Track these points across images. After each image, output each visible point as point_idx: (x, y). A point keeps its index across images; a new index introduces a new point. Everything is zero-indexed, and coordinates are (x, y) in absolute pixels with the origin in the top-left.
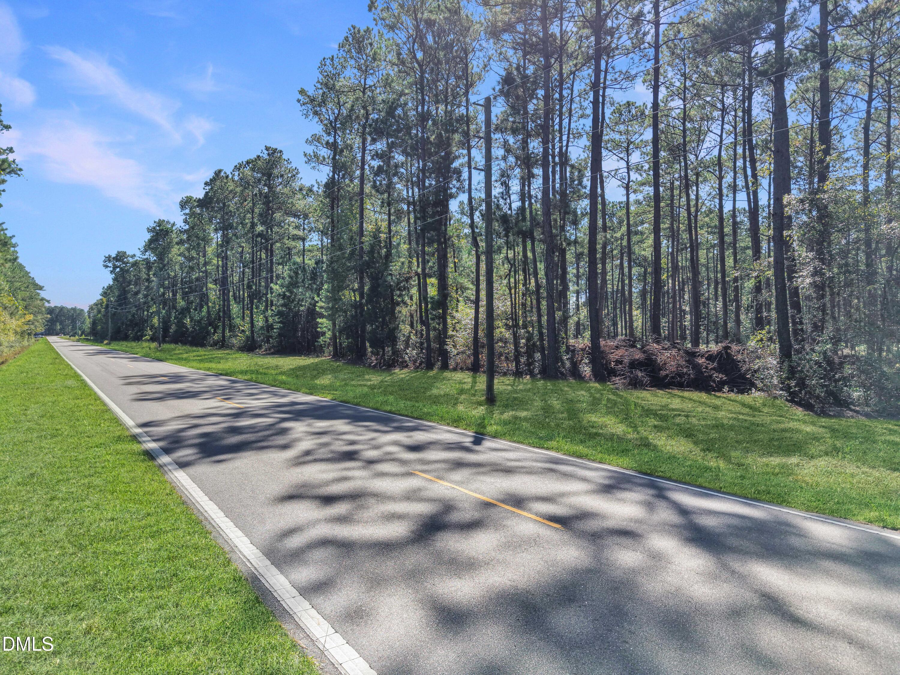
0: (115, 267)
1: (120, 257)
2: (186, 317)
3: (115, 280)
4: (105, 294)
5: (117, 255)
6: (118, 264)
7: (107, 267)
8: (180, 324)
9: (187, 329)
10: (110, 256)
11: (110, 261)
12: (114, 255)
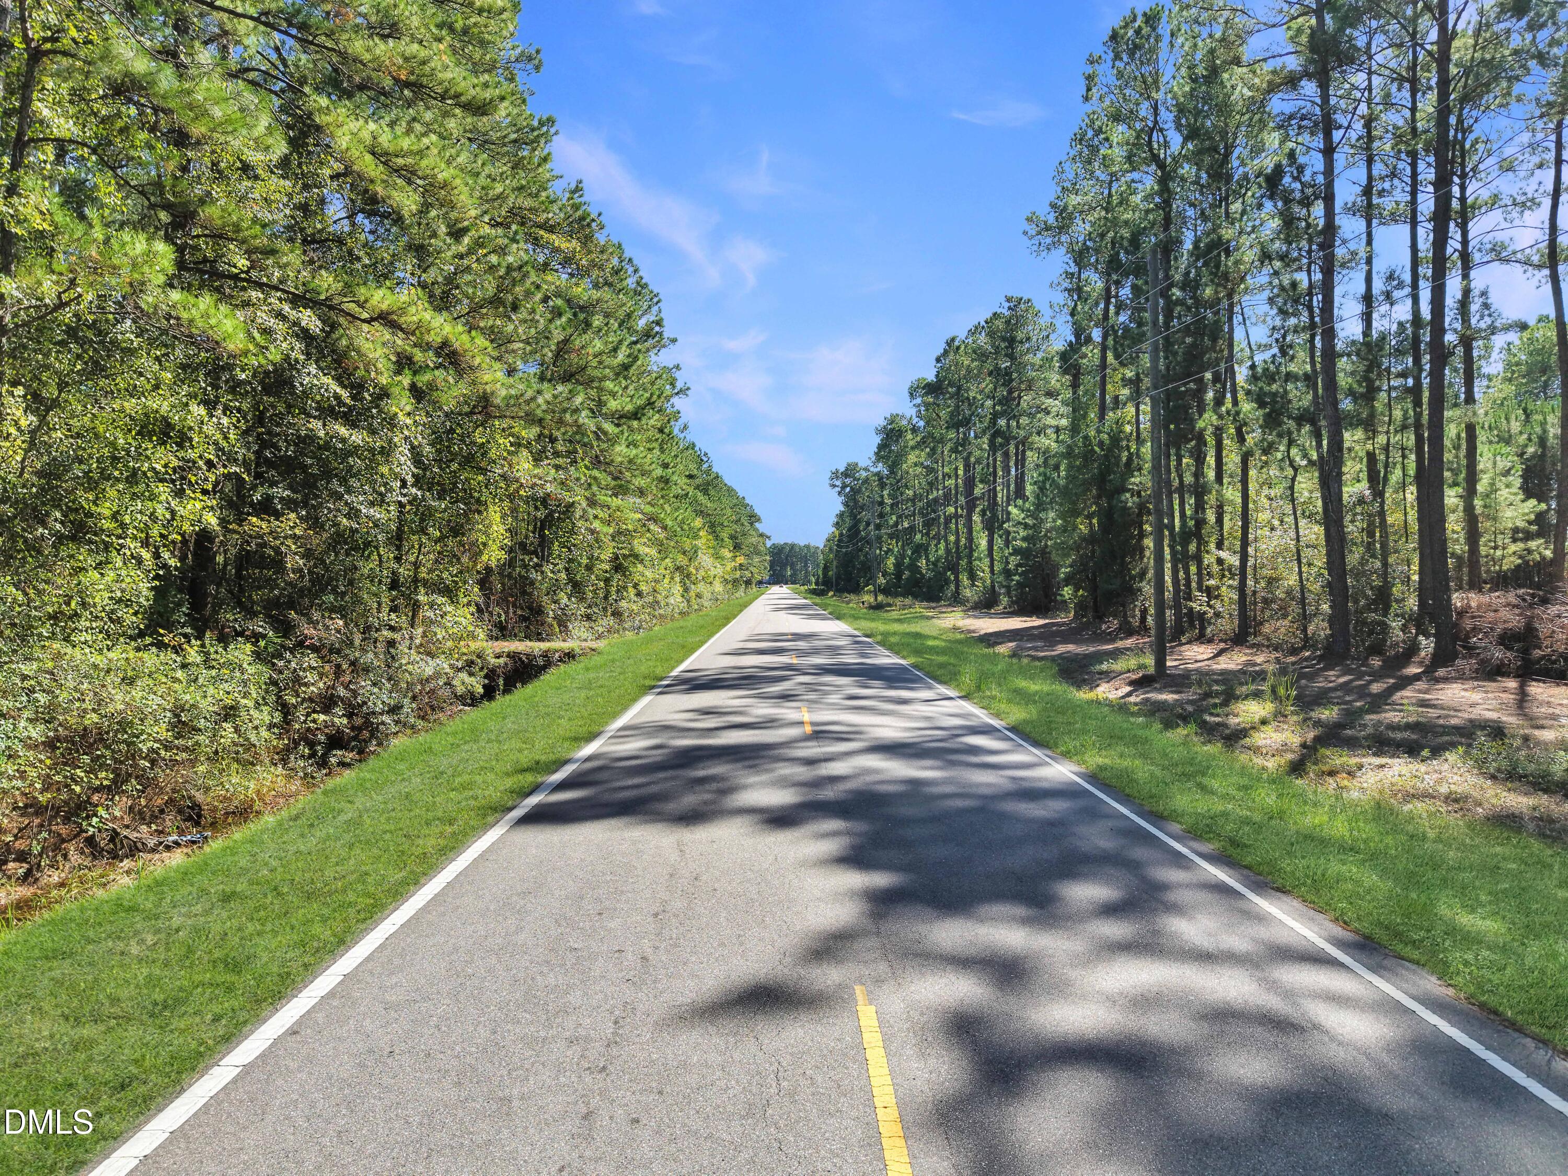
0: (844, 486)
1: (850, 471)
2: (920, 557)
3: (846, 504)
4: (837, 525)
5: (847, 469)
6: (848, 481)
7: (834, 486)
8: (914, 568)
9: (923, 576)
10: (837, 471)
11: (837, 477)
12: (842, 469)
